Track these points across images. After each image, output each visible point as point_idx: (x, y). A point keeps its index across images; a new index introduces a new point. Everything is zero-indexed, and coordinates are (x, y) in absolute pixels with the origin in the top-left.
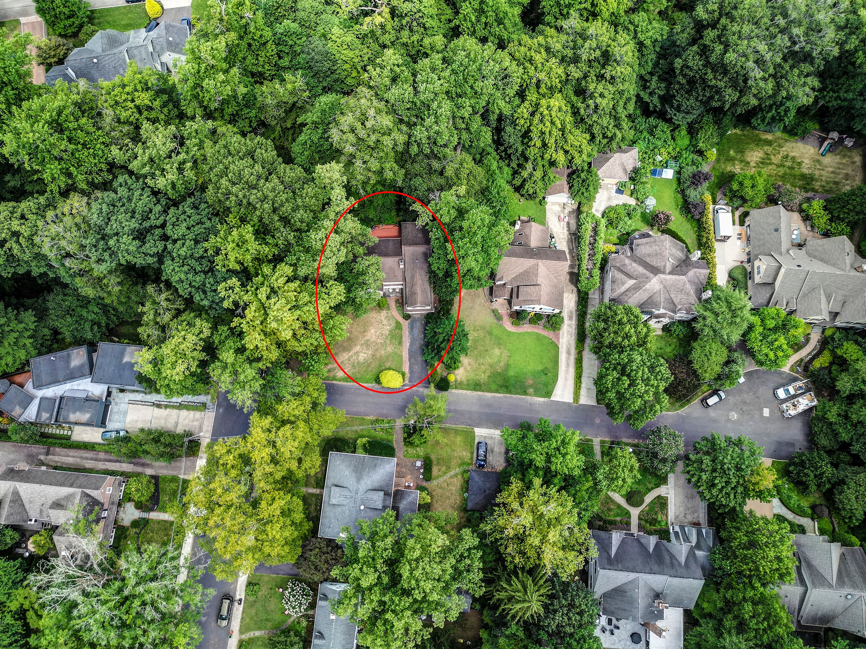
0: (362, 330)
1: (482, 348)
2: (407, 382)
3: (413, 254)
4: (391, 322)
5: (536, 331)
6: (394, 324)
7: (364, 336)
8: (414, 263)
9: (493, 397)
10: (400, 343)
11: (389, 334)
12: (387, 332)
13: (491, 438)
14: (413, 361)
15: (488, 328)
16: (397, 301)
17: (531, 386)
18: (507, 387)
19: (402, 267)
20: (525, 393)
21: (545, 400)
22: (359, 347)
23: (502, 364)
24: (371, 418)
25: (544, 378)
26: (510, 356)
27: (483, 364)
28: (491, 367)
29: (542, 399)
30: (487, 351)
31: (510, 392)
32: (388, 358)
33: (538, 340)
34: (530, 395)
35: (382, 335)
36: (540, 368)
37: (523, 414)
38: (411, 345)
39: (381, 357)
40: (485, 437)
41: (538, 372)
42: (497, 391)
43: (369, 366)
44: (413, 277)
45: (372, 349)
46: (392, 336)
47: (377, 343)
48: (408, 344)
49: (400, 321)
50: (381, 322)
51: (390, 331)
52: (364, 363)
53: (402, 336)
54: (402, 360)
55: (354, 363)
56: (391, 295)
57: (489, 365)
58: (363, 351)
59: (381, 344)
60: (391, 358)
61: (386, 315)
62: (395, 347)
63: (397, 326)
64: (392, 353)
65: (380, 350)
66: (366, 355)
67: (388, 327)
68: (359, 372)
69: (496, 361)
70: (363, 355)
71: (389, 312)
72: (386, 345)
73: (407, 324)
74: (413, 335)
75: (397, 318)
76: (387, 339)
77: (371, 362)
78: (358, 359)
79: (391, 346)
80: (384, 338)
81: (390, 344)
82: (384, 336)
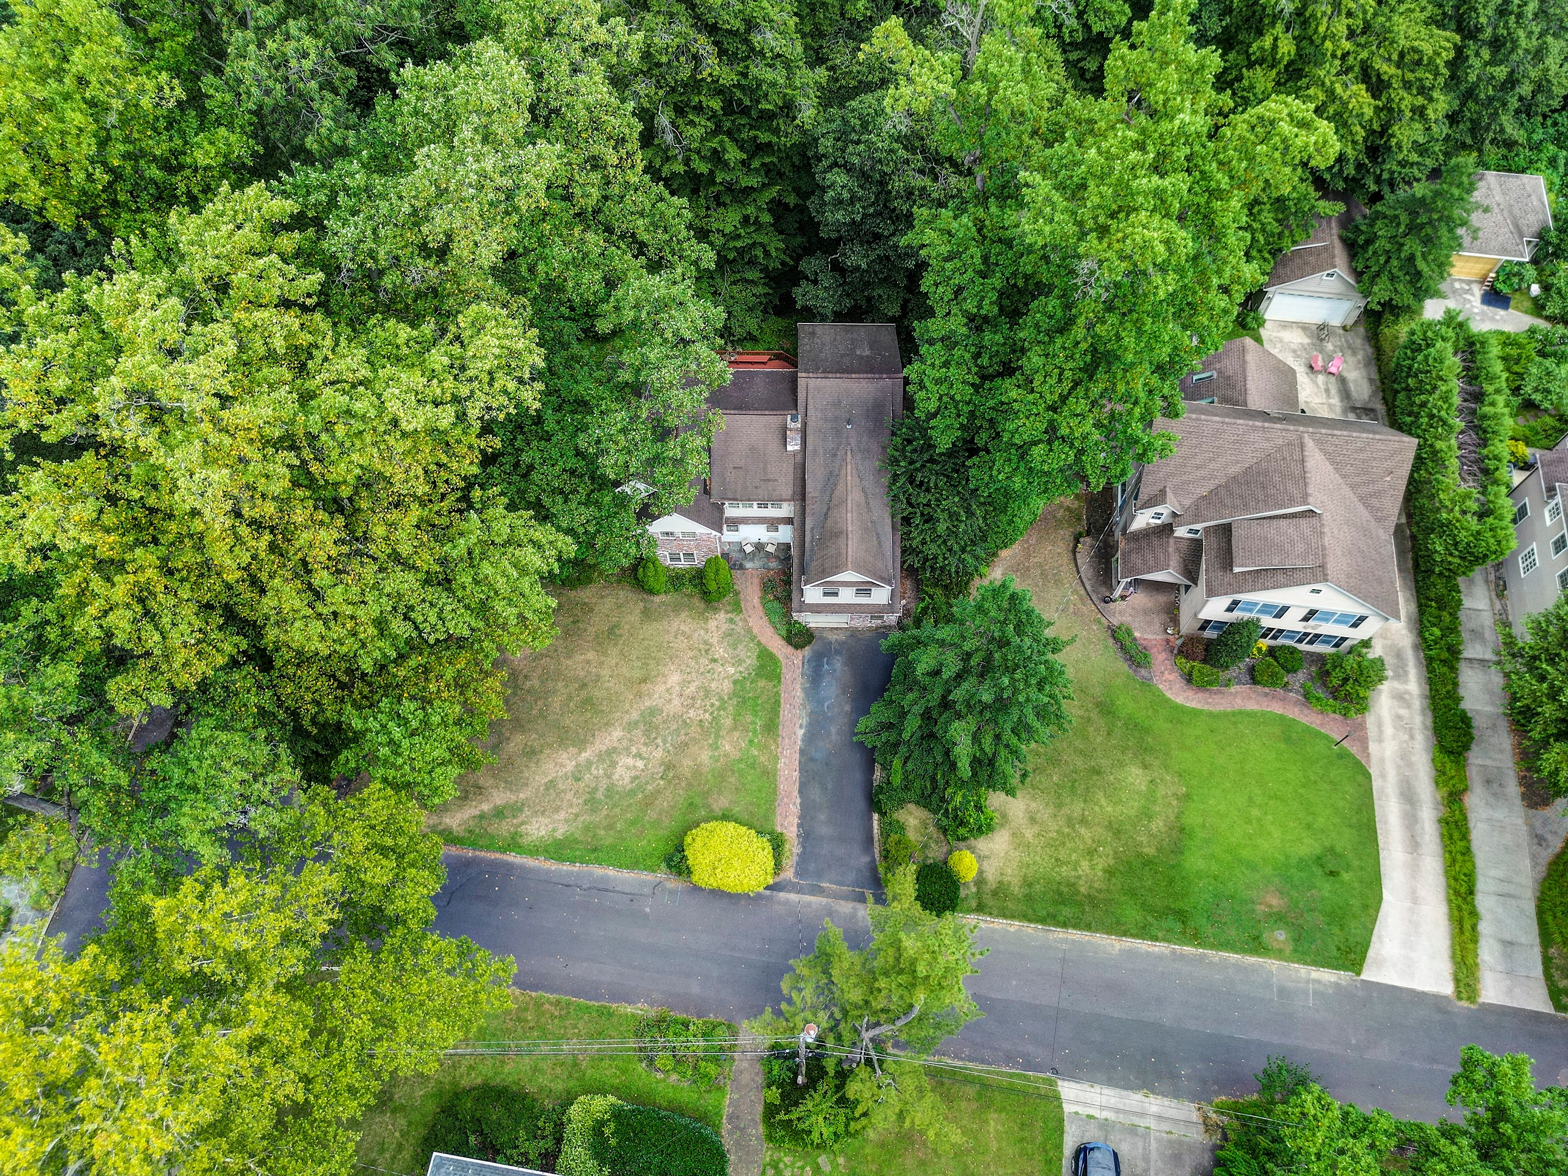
0: (637, 674)
1: (1080, 763)
2: (789, 874)
3: (837, 404)
4: (741, 651)
5: (1277, 708)
6: (751, 661)
7: (639, 695)
8: (838, 432)
9: (1131, 954)
10: (771, 727)
11: (734, 694)
12: (727, 686)
13: (1133, 1130)
14: (816, 794)
15: (1097, 691)
16: (767, 586)
17: (1279, 918)
18: (1182, 916)
19: (793, 446)
20: (1256, 945)
21: (1341, 977)
22: (617, 733)
23: (1158, 825)
24: (640, 1009)
25: (1326, 888)
26: (1187, 797)
27: (1083, 821)
28: (1118, 833)
29: (1327, 976)
30: (1096, 771)
31: (1196, 938)
32: (721, 776)
33: (1288, 740)
34: (1279, 954)
35: (707, 693)
36: (1308, 847)
37: (1255, 1035)
38: (810, 738)
39: (697, 771)
40: (1105, 1125)
41: (1302, 865)
42: (1143, 932)
43: (648, 802)
44: (832, 480)
45: (665, 743)
46: (744, 702)
47: (684, 722)
48: (800, 732)
49: (775, 651)
50: (707, 651)
51: (735, 682)
52: (632, 793)
53: (777, 703)
54: (775, 793)
55: (596, 789)
56: (748, 565)
57: (1109, 827)
58: (634, 750)
59: (702, 727)
60: (732, 780)
61: (725, 627)
62: (751, 741)
63: (762, 667)
64: (740, 760)
65: (694, 749)
66: (640, 764)
67: (732, 670)
68: (610, 827)
69: (1133, 813)
70: (630, 761)
71: (737, 619)
72: (718, 730)
73: (798, 662)
74: (820, 702)
75: (763, 641)
76: (725, 709)
77: (659, 792)
78: (609, 777)
79: (736, 734)
80: (712, 705)
81: (735, 728)
82: (713, 701)
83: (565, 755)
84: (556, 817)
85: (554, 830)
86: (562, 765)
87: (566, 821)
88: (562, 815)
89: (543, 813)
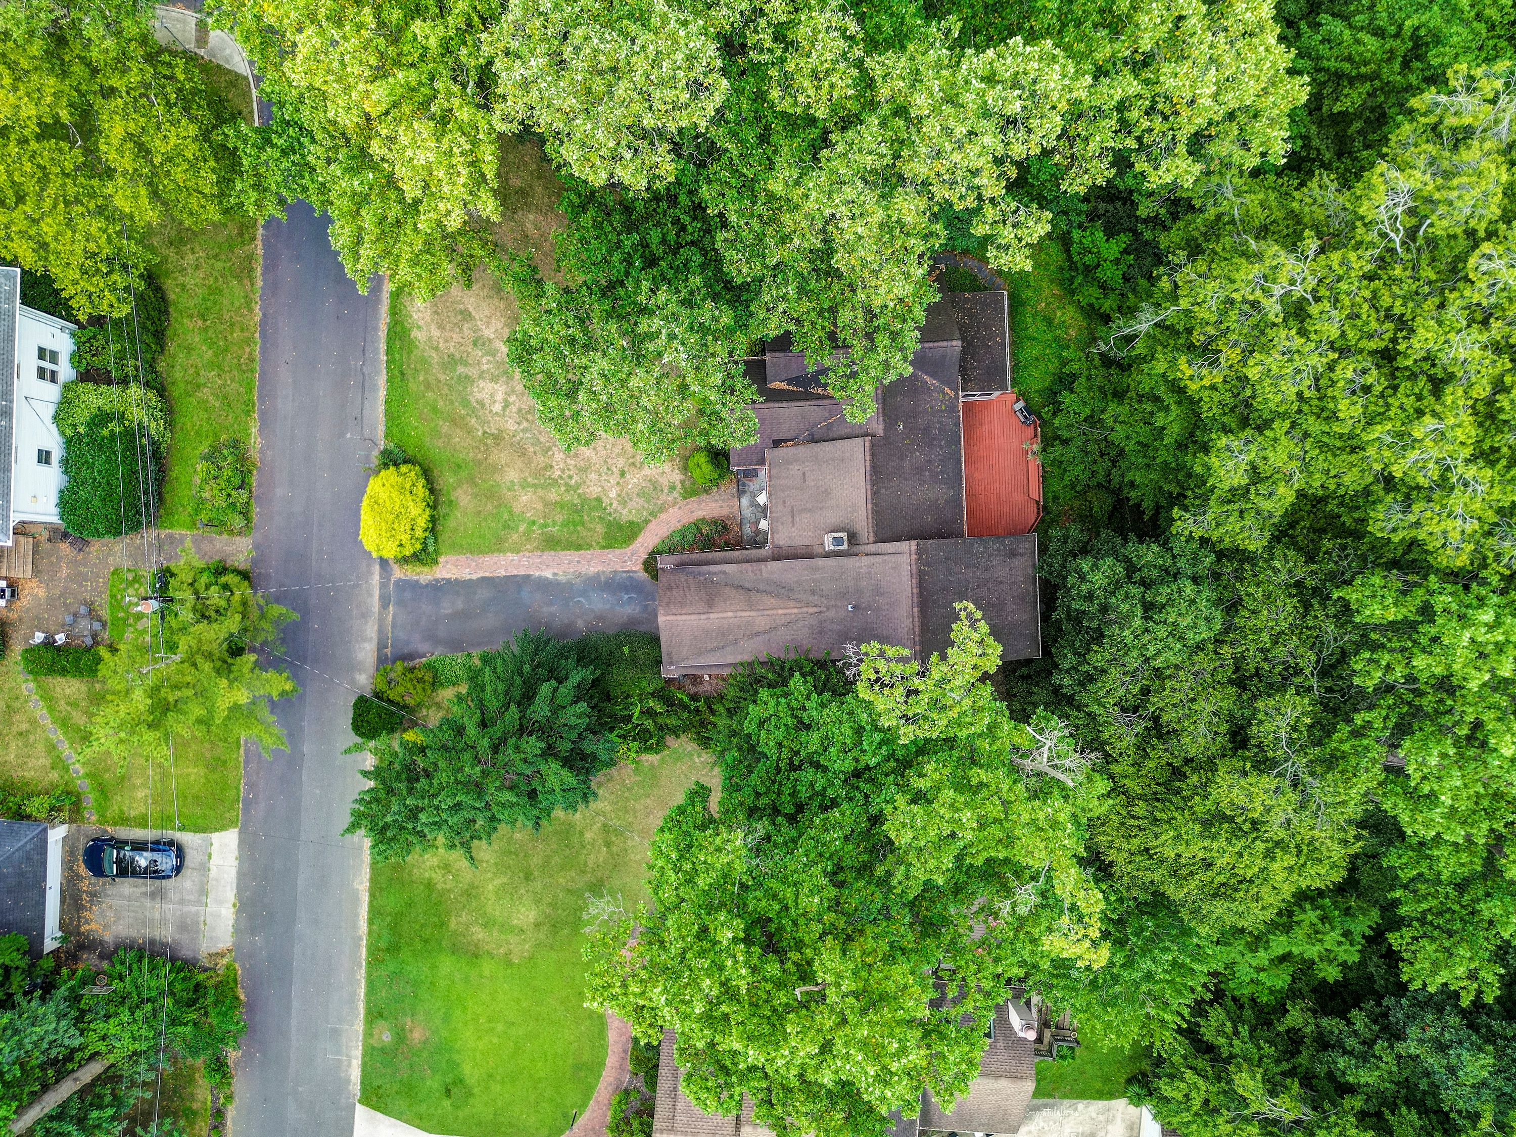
1: (536, 861)
2: (398, 573)
3: (879, 591)
4: (637, 503)
5: (612, 1061)
6: (626, 515)
8: (842, 593)
9: (356, 899)
10: (551, 543)
11: (584, 500)
12: (594, 491)
13: (203, 891)
14: (483, 594)
15: (616, 883)
16: (722, 526)
17: (401, 1037)
18: (393, 949)
20: (375, 1015)
21: (355, 1086)
23: (478, 932)
24: (255, 441)
25: (434, 1083)
26: (509, 964)
28: (467, 894)
29: (355, 1074)
30: (528, 877)
31: (375, 961)
32: (492, 495)
33: (577, 1067)
34: (368, 1034)
35: (584, 470)
36: (470, 1071)
37: (295, 1004)
38: (543, 585)
39: (495, 469)
40: (204, 869)
41: (454, 1066)
42: (375, 913)
43: (456, 421)
44: (783, 591)
45: (524, 430)
46: (576, 511)
47: (549, 448)
48: (548, 574)
49: (639, 540)
50: (633, 464)
51: (599, 500)
52: (466, 403)
53: (579, 547)
54: (481, 552)
55: (466, 364)
56: (745, 501)
57: (472, 886)
58: (513, 398)
59: (545, 468)
60: (489, 507)
61: (664, 482)
62: (534, 523)
63: (620, 527)
64: (511, 513)
65: (519, 464)
66: (497, 408)
67: (613, 494)
68: (428, 386)
69: (489, 910)
70: (500, 397)
71: (675, 494)
72: (543, 487)
73: (629, 566)
74: (584, 593)
75: (652, 526)
76: (567, 491)
77: (470, 431)
78: (481, 376)
79: (540, 506)
80: (570, 477)
81: (546, 505)
82: (575, 478)
83: (499, 325)
84: (433, 327)
85: (419, 327)
86: (488, 324)
87: (430, 339)
88: (436, 333)
89: (436, 313)
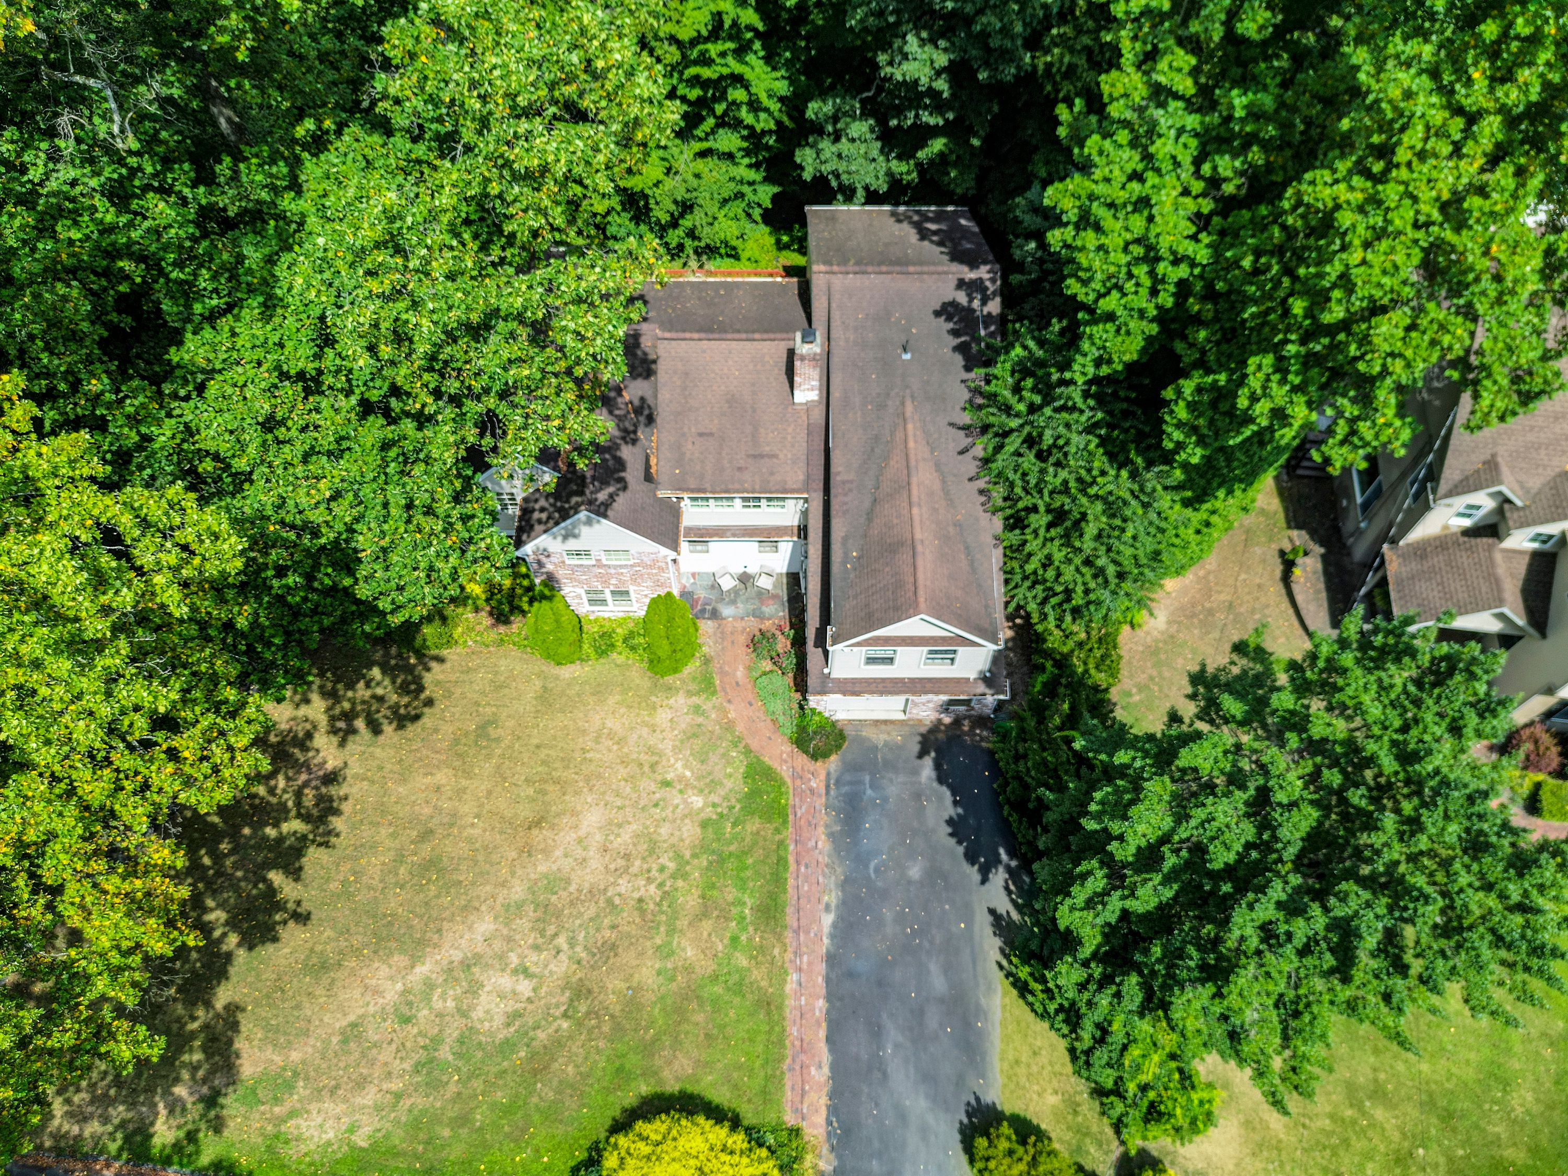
0: (525, 812)
3: (883, 320)
4: (716, 765)
6: (733, 783)
7: (528, 851)
8: (886, 367)
10: (772, 911)
11: (703, 848)
12: (690, 832)
16: (762, 644)
19: (807, 394)
22: (485, 926)
32: (678, 1010)
35: (653, 846)
38: (845, 931)
39: (633, 1004)
44: (879, 451)
45: (572, 943)
46: (721, 861)
47: (610, 902)
48: (828, 920)
49: (775, 765)
50: (653, 766)
51: (704, 825)
52: (507, 1047)
53: (782, 862)
54: (781, 1043)
55: (437, 1041)
56: (727, 611)
57: (1430, 1104)
58: (514, 960)
59: (642, 912)
60: (700, 1018)
61: (685, 722)
62: (735, 939)
63: (754, 793)
64: (714, 978)
65: (628, 957)
66: (525, 987)
67: (697, 801)
68: (463, 1120)
70: (505, 981)
71: (708, 706)
72: (675, 917)
73: (817, 783)
74: (860, 860)
75: (754, 744)
76: (685, 876)
77: (558, 1043)
78: (464, 1014)
79: (707, 925)
80: (662, 869)
81: (704, 914)
82: (664, 860)
83: (384, 971)
84: (358, 1100)
85: (352, 1129)
86: (377, 992)
87: (378, 1108)
88: (369, 1097)
89: (333, 1091)
